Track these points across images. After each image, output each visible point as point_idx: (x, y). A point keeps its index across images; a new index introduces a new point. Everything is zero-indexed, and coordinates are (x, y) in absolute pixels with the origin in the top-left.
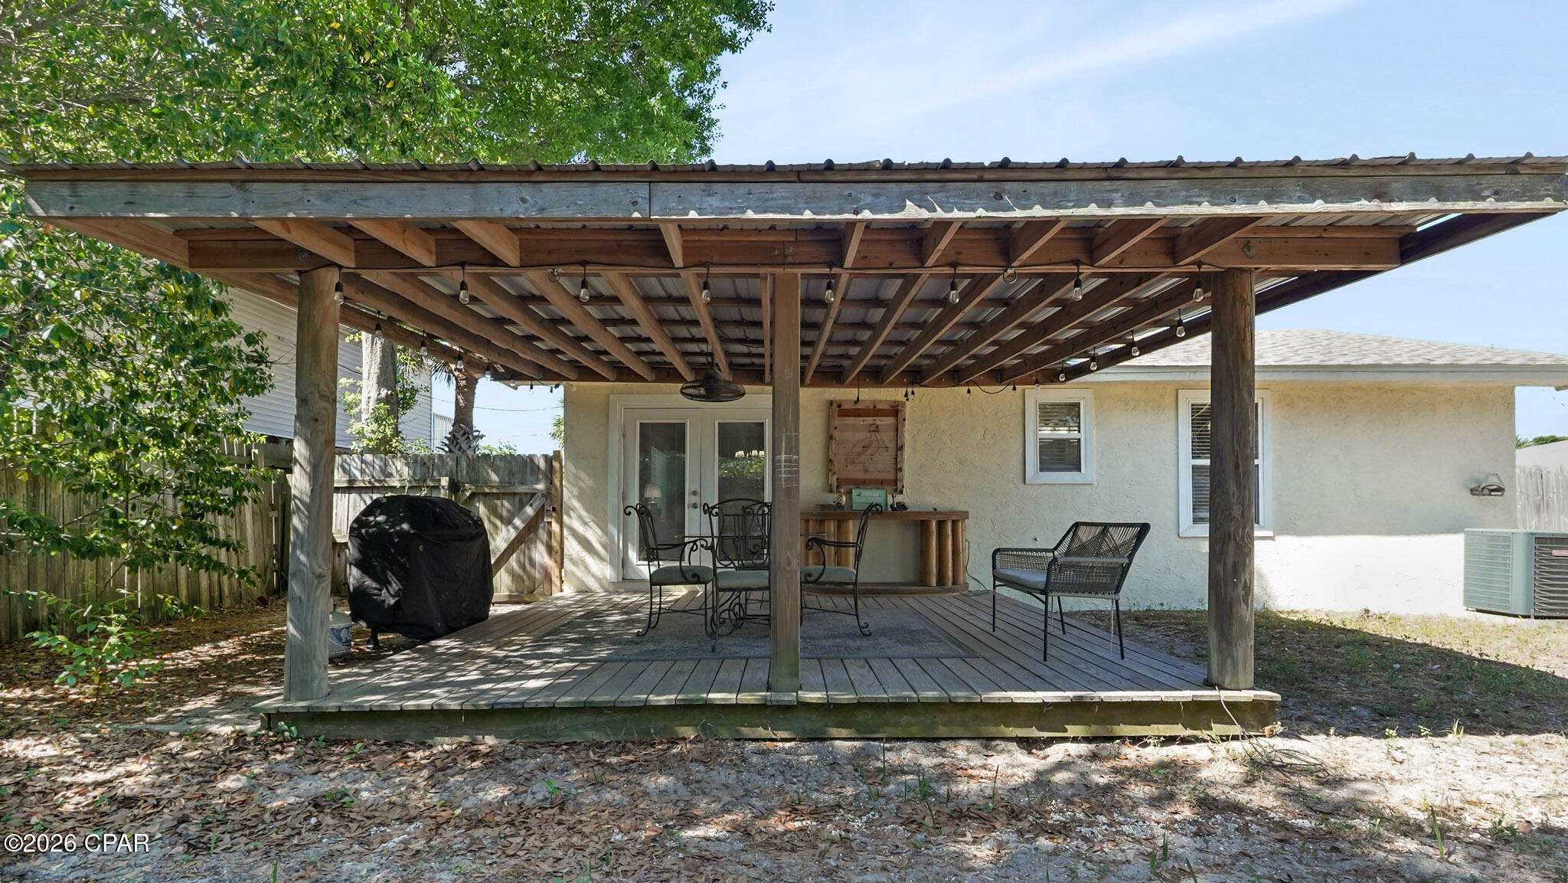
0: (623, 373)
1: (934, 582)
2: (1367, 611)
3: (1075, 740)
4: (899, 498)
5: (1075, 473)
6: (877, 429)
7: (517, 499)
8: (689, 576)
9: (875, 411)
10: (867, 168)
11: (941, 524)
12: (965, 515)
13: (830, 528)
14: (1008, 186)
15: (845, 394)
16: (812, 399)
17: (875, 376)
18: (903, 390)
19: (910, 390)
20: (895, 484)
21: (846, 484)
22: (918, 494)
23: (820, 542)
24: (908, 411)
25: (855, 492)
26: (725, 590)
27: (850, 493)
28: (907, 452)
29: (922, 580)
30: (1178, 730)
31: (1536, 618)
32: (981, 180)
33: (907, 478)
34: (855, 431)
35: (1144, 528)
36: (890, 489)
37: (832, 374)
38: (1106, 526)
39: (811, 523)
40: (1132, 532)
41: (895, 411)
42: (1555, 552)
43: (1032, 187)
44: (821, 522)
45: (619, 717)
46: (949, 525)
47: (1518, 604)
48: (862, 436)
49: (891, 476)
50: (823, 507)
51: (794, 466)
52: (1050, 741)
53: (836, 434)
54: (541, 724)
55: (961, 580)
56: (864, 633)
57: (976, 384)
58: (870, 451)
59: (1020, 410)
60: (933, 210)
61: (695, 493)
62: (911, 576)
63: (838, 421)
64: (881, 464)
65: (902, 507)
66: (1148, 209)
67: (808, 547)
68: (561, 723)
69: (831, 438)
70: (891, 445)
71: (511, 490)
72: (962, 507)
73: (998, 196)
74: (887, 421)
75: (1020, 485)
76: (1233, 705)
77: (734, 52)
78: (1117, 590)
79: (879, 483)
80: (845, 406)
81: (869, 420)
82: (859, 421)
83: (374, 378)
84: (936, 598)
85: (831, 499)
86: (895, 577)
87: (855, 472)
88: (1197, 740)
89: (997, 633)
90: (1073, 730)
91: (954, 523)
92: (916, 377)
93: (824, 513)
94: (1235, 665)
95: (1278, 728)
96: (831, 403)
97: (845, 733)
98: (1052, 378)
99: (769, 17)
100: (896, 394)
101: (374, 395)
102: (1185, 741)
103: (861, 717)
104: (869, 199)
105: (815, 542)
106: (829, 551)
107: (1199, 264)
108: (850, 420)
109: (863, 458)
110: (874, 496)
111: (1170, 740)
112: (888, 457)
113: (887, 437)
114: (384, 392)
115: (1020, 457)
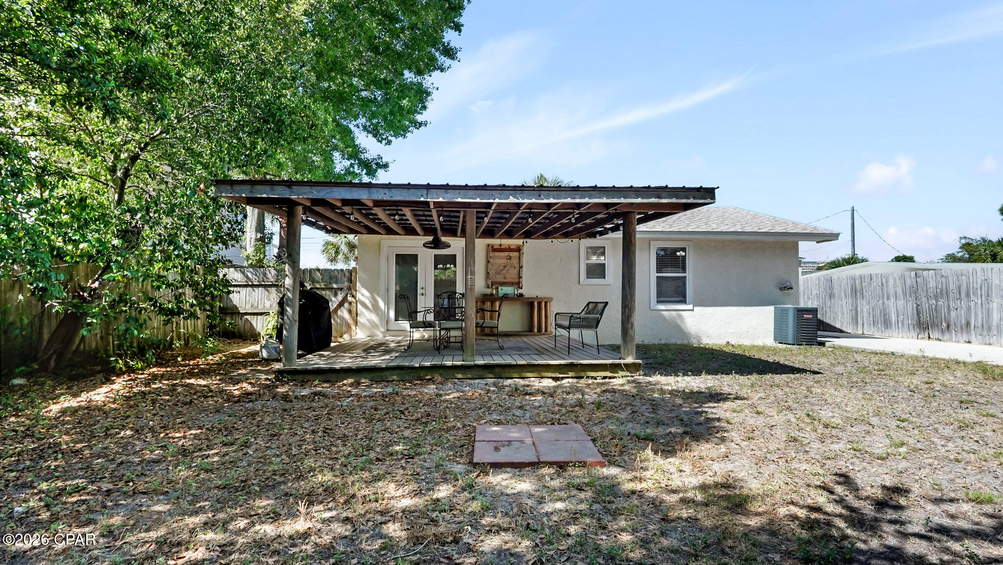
0: (390, 231)
1: (536, 331)
2: (728, 343)
3: (572, 378)
4: (520, 291)
5: (603, 280)
6: (510, 258)
7: (334, 291)
8: (427, 324)
9: (510, 250)
10: (498, 186)
11: (539, 304)
12: (551, 299)
13: (488, 305)
14: (543, 192)
15: (495, 242)
16: (481, 244)
17: (509, 234)
18: (522, 241)
19: (525, 240)
20: (518, 285)
21: (496, 284)
22: (528, 290)
23: (483, 310)
24: (525, 249)
25: (500, 288)
26: (443, 329)
27: (497, 288)
28: (524, 269)
29: (531, 330)
30: (608, 374)
31: (797, 345)
32: (534, 190)
33: (524, 281)
34: (500, 259)
35: (607, 303)
36: (516, 286)
37: (489, 233)
38: (597, 303)
39: (479, 303)
40: (603, 305)
41: (518, 249)
42: (805, 316)
43: (550, 193)
44: (483, 303)
45: (409, 371)
46: (543, 304)
47: (790, 340)
48: (504, 261)
49: (517, 281)
50: (485, 295)
51: (473, 280)
52: (563, 378)
53: (491, 260)
54: (380, 374)
55: (549, 330)
56: (501, 348)
57: (555, 238)
58: (507, 268)
59: (577, 250)
60: (518, 199)
61: (422, 288)
62: (526, 329)
63: (491, 254)
64: (512, 275)
65: (521, 295)
66: (586, 200)
67: (477, 312)
68: (387, 373)
69: (488, 262)
70: (517, 266)
71: (329, 286)
72: (550, 296)
73: (540, 196)
74: (516, 254)
75: (578, 285)
76: (626, 365)
77: (442, 71)
78: (597, 328)
79: (511, 284)
80: (495, 247)
81: (507, 254)
82: (502, 254)
83: (254, 227)
84: (537, 338)
85: (489, 291)
86: (519, 329)
87: (499, 278)
88: (614, 378)
89: (557, 348)
90: (571, 374)
91: (546, 303)
92: (528, 235)
93: (485, 298)
94: (628, 351)
95: (642, 373)
96: (489, 245)
97: (491, 376)
98: (593, 235)
99: (459, 55)
100: (519, 242)
101: (254, 236)
102: (610, 378)
103: (497, 370)
104: (498, 196)
105: (480, 311)
106: (488, 314)
107: (615, 210)
108: (497, 254)
109: (504, 272)
110: (509, 290)
111: (605, 378)
112: (515, 271)
113: (515, 262)
114: (259, 235)
115: (577, 272)
